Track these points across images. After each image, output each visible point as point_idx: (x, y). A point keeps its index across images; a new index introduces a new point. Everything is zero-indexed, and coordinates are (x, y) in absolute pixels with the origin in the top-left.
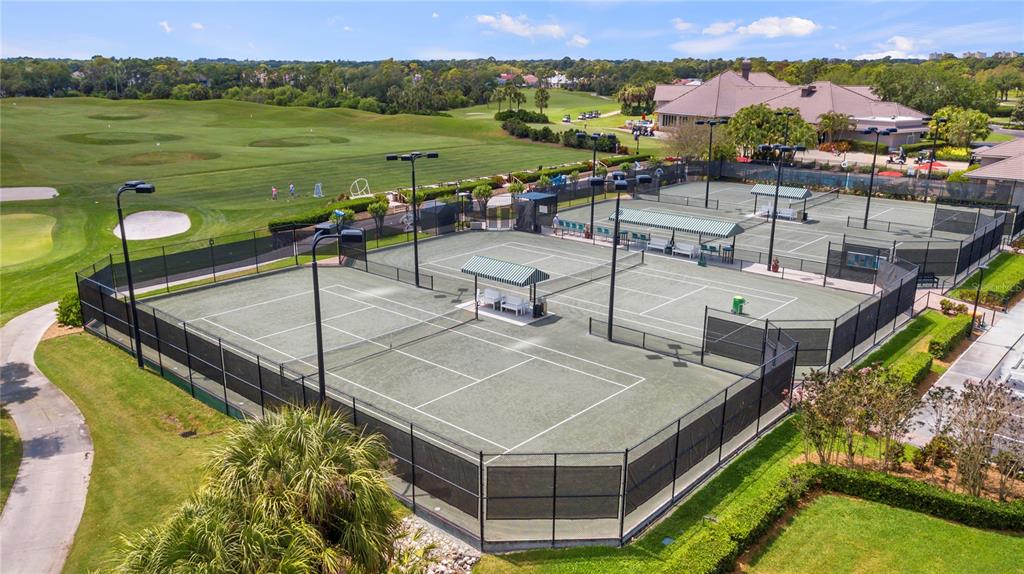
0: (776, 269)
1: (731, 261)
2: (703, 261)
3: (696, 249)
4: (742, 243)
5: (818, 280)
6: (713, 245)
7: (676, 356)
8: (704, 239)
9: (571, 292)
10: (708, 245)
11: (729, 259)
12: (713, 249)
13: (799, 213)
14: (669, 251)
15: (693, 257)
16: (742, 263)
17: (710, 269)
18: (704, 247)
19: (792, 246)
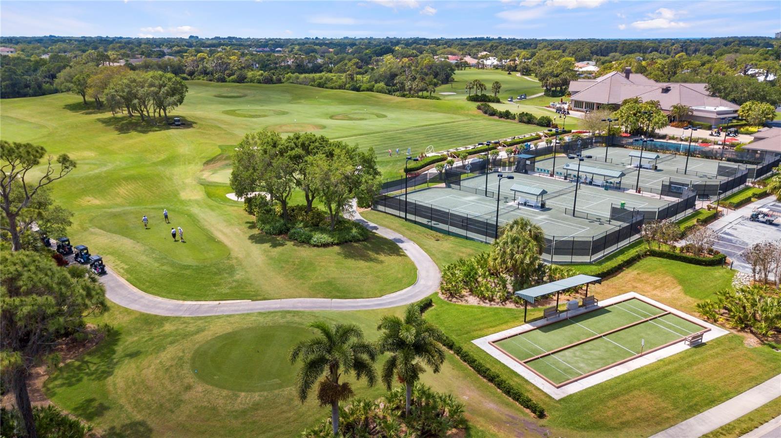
0: (639, 192)
1: (620, 188)
2: (607, 188)
3: (603, 183)
4: (625, 181)
5: (658, 197)
6: (611, 181)
7: (600, 221)
8: (606, 178)
9: (554, 199)
10: (609, 181)
11: (618, 188)
12: (611, 183)
13: (653, 165)
14: (591, 183)
15: (602, 186)
16: (624, 190)
17: (610, 191)
18: (607, 182)
19: (648, 182)
